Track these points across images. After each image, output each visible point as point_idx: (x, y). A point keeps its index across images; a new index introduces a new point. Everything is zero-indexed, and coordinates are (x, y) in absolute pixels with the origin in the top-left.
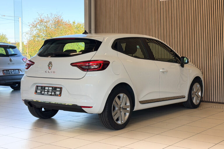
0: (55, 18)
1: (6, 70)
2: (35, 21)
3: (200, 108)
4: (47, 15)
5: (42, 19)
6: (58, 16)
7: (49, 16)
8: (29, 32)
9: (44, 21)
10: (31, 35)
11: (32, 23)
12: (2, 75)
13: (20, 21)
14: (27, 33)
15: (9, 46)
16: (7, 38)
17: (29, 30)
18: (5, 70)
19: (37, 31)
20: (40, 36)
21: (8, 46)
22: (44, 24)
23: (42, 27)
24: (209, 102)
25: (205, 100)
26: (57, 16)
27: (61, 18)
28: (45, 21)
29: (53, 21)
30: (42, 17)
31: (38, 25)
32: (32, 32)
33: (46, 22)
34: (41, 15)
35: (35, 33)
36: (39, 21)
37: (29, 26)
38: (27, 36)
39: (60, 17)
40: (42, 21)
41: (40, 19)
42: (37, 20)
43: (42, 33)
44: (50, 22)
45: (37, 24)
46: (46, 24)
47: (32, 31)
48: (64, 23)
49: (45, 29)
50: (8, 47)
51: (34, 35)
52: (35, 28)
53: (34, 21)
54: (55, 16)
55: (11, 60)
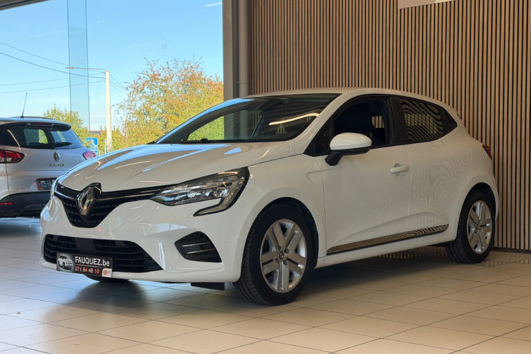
0: (185, 69)
1: (45, 179)
2: (140, 78)
3: (487, 262)
4: (167, 63)
5: (156, 73)
6: (192, 64)
7: (171, 66)
8: (126, 104)
9: (160, 77)
10: (132, 111)
11: (133, 83)
12: (36, 189)
13: (107, 80)
14: (121, 106)
15: (53, 125)
16: (79, 120)
17: (127, 99)
18: (42, 180)
19: (144, 100)
20: (151, 112)
21: (50, 124)
22: (159, 84)
23: (155, 92)
24: (519, 251)
25: (509, 247)
26: (189, 66)
27: (199, 70)
28: (162, 77)
29: (180, 77)
30: (155, 69)
31: (146, 87)
32: (133, 103)
33: (165, 81)
34: (152, 63)
35: (138, 105)
36: (149, 79)
37: (127, 89)
38: (121, 111)
39: (197, 68)
40: (154, 77)
41: (150, 73)
42: (146, 76)
43: (155, 106)
44: (173, 80)
45: (144, 86)
46: (164, 84)
47: (133, 101)
48: (205, 80)
49: (162, 95)
50: (51, 127)
51: (138, 109)
52: (140, 95)
53: (138, 78)
54: (186, 66)
55: (56, 157)
